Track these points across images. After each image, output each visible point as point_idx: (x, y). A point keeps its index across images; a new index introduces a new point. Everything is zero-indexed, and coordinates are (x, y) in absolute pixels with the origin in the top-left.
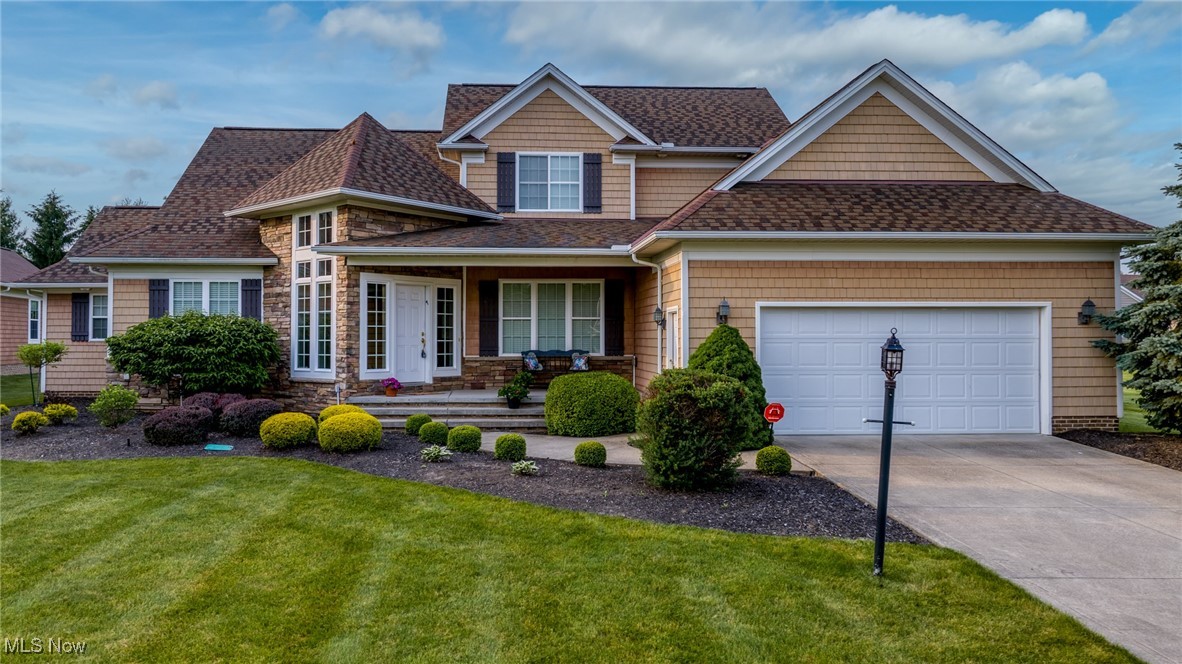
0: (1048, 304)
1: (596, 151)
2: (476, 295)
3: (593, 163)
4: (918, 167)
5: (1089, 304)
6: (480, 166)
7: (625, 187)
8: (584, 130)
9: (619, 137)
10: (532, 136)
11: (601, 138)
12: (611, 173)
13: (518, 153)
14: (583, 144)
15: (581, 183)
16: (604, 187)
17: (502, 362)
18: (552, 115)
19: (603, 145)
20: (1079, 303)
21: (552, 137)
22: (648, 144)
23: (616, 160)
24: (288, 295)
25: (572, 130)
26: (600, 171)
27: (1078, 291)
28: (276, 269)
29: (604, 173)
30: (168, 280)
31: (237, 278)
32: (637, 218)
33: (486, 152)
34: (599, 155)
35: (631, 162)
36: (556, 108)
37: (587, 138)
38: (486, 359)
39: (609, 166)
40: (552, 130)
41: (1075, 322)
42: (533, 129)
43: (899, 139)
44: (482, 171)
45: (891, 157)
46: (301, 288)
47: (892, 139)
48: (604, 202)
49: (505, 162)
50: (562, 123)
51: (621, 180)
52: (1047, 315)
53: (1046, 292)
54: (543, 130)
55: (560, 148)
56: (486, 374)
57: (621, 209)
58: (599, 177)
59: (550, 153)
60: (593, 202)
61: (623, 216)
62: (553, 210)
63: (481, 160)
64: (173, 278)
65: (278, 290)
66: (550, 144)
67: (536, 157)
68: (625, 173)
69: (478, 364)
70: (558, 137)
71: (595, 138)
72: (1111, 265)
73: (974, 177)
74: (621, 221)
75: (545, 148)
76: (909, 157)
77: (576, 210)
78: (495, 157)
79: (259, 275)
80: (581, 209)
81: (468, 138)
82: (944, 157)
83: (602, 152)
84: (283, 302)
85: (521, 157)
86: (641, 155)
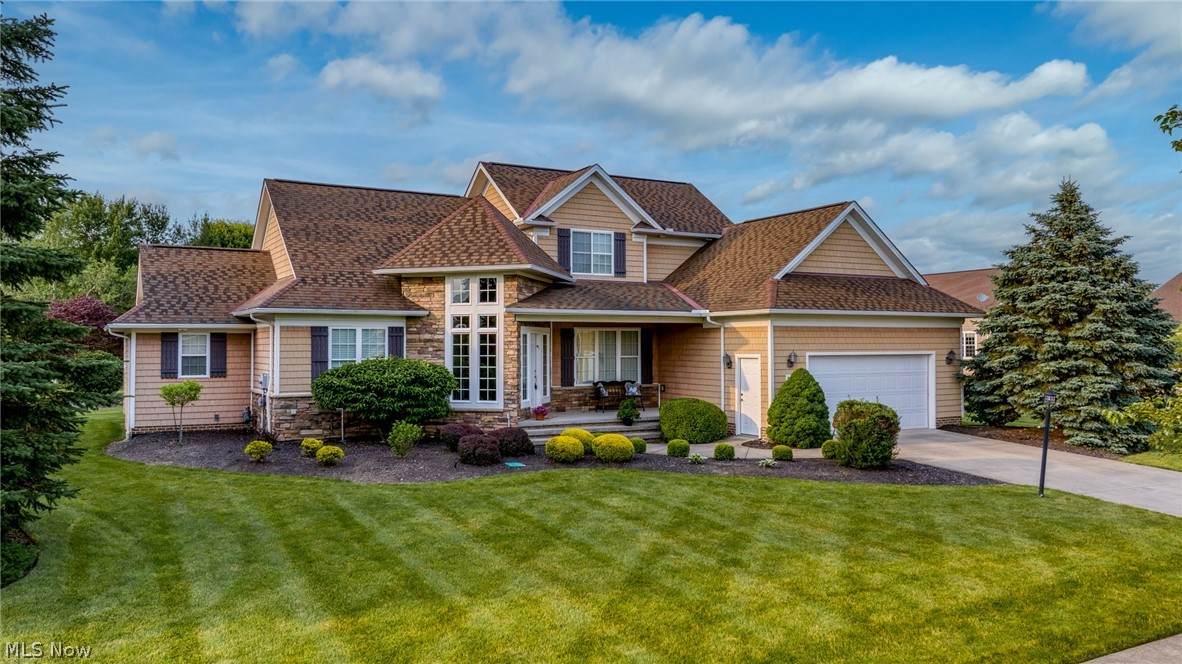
0: (934, 352)
1: (622, 231)
2: (559, 340)
3: (620, 239)
4: (864, 267)
5: (952, 353)
6: (547, 238)
7: (640, 259)
8: (615, 215)
9: (636, 221)
10: (581, 217)
11: (625, 221)
12: (631, 248)
13: (572, 230)
14: (613, 225)
15: (612, 254)
16: (627, 258)
17: (577, 391)
18: (594, 202)
19: (626, 226)
20: (946, 352)
21: (593, 218)
22: (659, 229)
23: (635, 238)
24: (442, 341)
25: (608, 214)
26: (624, 245)
27: (945, 345)
28: (424, 319)
29: (627, 247)
30: (327, 328)
31: (384, 326)
32: (648, 282)
33: (550, 227)
34: (624, 235)
35: (644, 240)
36: (597, 197)
37: (616, 220)
38: (567, 388)
39: (630, 242)
40: (594, 213)
41: (944, 363)
42: (581, 212)
43: (856, 249)
44: (547, 242)
45: (852, 260)
46: (456, 338)
47: (852, 249)
48: (627, 269)
49: (563, 236)
50: (600, 208)
51: (637, 253)
52: (933, 359)
53: (933, 346)
54: (589, 212)
55: (599, 227)
56: (566, 400)
57: (636, 274)
58: (624, 250)
59: (593, 231)
60: (621, 270)
61: (639, 280)
62: (595, 275)
63: (546, 233)
64: (332, 325)
65: (428, 336)
66: (592, 224)
67: (583, 233)
68: (640, 248)
69: (560, 393)
70: (598, 218)
71: (621, 221)
72: (959, 330)
73: (889, 274)
74: (636, 284)
75: (590, 227)
76: (860, 261)
77: (609, 275)
78: (556, 232)
79: (402, 324)
80: (613, 274)
81: (541, 217)
82: (876, 262)
83: (626, 232)
84: (434, 347)
85: (574, 232)
86: (650, 236)
